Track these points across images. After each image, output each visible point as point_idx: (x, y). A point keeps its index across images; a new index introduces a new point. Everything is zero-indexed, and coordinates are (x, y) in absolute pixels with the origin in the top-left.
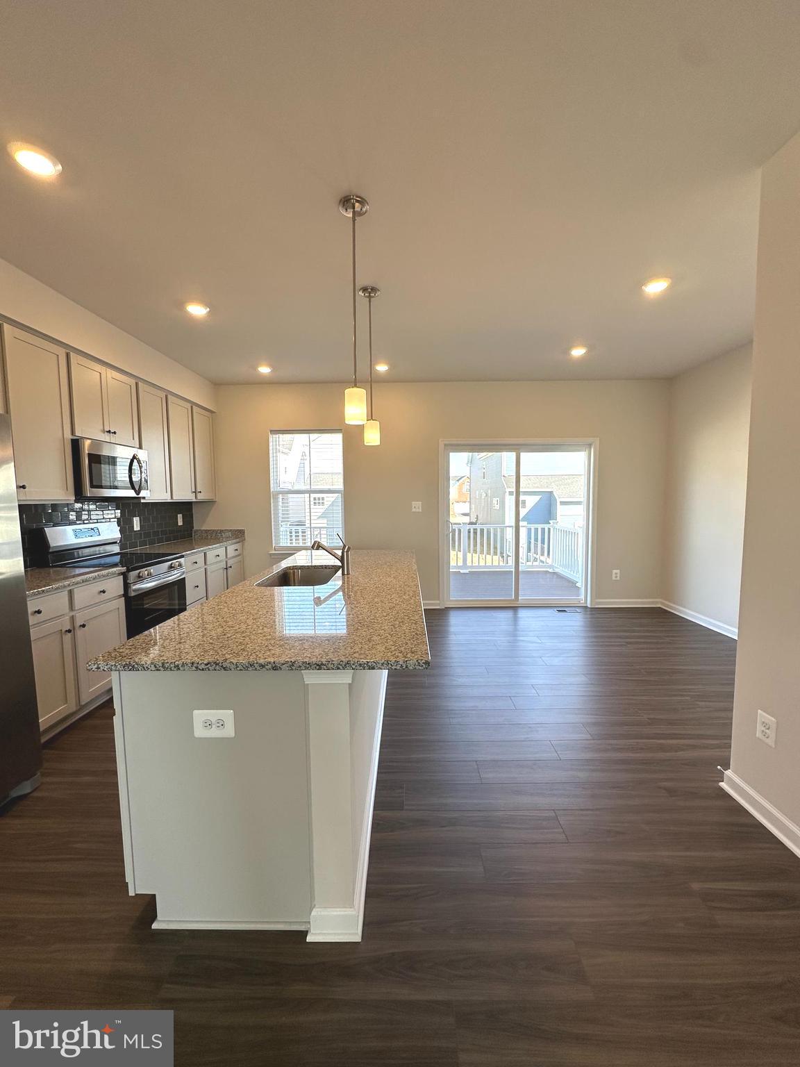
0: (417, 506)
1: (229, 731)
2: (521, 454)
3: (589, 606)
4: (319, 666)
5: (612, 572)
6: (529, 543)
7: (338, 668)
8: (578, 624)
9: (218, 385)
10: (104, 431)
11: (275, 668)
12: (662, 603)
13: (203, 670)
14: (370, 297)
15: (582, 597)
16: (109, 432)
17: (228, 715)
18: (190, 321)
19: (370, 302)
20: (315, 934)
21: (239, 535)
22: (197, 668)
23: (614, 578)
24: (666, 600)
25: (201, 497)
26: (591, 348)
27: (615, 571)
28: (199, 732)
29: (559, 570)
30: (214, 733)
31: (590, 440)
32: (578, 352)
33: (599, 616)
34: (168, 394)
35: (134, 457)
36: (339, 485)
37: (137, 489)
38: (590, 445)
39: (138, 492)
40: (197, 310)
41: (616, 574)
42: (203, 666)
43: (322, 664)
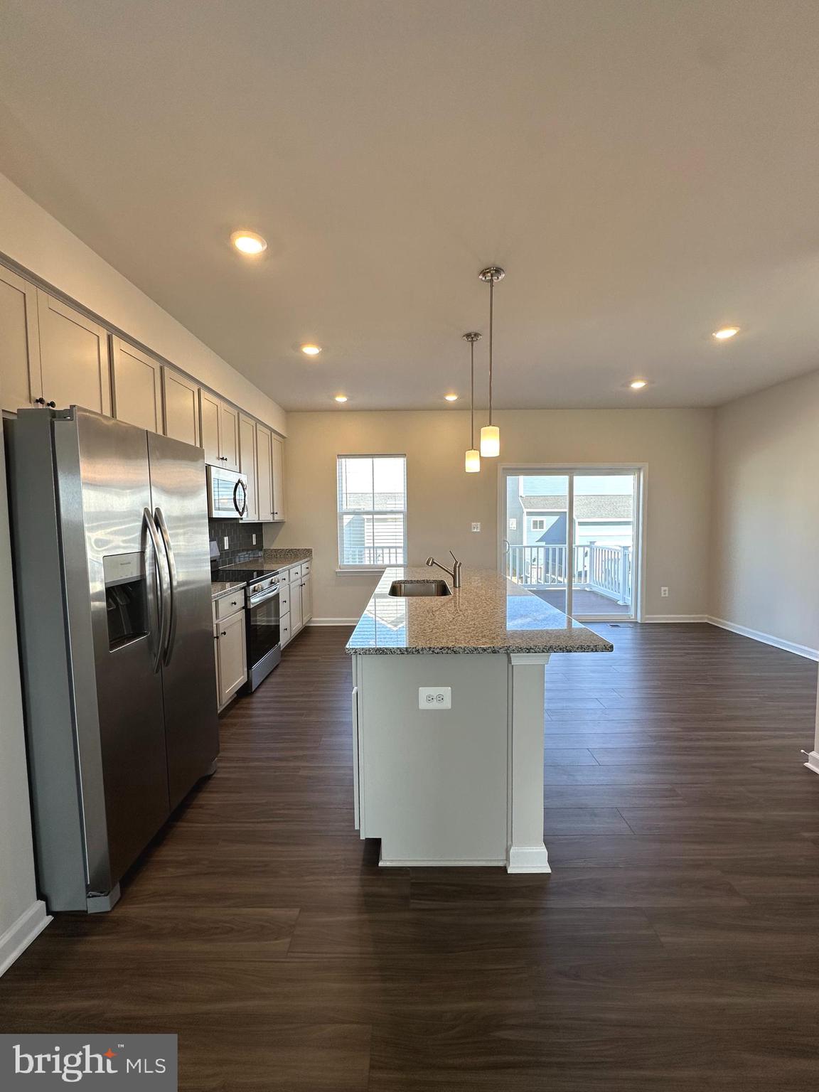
0: (476, 528)
1: (447, 704)
2: (575, 477)
3: (639, 622)
4: (529, 650)
5: (660, 590)
6: (547, 564)
7: (543, 652)
8: (629, 637)
9: (289, 412)
10: (219, 458)
11: (494, 652)
12: (708, 619)
13: (438, 653)
14: (472, 341)
15: (632, 612)
16: (223, 459)
17: (446, 691)
18: (305, 360)
19: (472, 345)
20: (514, 867)
21: (307, 553)
22: (433, 651)
23: (663, 595)
24: (713, 616)
25: (277, 518)
26: (650, 382)
27: (663, 588)
28: (423, 705)
29: (597, 589)
30: (435, 705)
31: (639, 465)
32: (638, 385)
33: (653, 630)
34: (258, 421)
35: (239, 481)
36: (401, 504)
37: (241, 511)
38: (639, 469)
39: (241, 514)
40: (311, 351)
41: (665, 591)
42: (438, 650)
43: (531, 648)
